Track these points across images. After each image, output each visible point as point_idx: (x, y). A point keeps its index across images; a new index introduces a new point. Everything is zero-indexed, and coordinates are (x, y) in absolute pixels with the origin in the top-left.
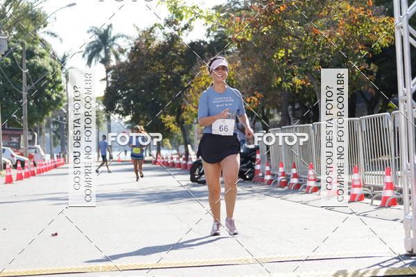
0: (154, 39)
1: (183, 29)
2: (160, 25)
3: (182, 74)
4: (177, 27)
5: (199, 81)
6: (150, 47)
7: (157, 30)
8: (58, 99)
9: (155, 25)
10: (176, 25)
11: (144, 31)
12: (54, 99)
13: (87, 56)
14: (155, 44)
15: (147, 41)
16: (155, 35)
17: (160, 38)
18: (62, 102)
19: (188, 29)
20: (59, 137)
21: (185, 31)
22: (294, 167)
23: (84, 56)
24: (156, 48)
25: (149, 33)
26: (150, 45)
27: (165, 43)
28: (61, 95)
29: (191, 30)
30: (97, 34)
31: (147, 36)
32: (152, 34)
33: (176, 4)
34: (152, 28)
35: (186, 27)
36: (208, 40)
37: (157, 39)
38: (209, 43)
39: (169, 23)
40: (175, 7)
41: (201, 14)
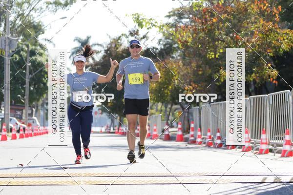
0: (121, 45)
1: (141, 39)
2: (125, 35)
4: (138, 37)
6: (118, 50)
7: (123, 38)
9: (122, 35)
10: (137, 35)
11: (114, 39)
14: (122, 48)
15: (116, 46)
16: (122, 42)
17: (125, 44)
19: (145, 39)
21: (143, 40)
22: (219, 132)
23: (70, 58)
25: (118, 40)
26: (117, 48)
29: (147, 40)
30: (80, 42)
31: (116, 42)
32: (119, 41)
33: (138, 16)
34: (120, 37)
35: (144, 37)
36: (159, 47)
37: (123, 45)
38: (159, 49)
39: (132, 34)
40: (138, 19)
41: (156, 24)
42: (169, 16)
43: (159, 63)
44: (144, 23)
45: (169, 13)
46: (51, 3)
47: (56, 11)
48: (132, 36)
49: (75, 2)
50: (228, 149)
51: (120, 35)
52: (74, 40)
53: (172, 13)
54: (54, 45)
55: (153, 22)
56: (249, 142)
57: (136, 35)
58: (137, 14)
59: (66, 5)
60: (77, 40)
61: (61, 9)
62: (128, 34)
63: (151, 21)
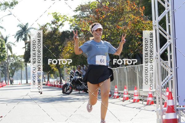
0: (47, 30)
1: (59, 26)
2: (49, 24)
3: (59, 45)
4: (57, 25)
5: (66, 49)
6: (45, 33)
7: (48, 26)
8: (4, 56)
9: (47, 24)
11: (42, 26)
12: (2, 56)
13: (16, 37)
14: (47, 32)
16: (47, 28)
17: (49, 29)
18: (5, 57)
19: (62, 25)
20: (4, 73)
21: (60, 26)
23: (15, 37)
24: (47, 34)
26: (45, 32)
27: (51, 31)
28: (5, 54)
29: (63, 26)
30: (21, 27)
31: (44, 28)
32: (45, 27)
33: (56, 14)
34: (46, 25)
35: (61, 25)
36: (71, 31)
37: (48, 30)
38: (71, 32)
39: (53, 23)
40: (56, 16)
41: (68, 19)
42: (76, 11)
43: (71, 42)
44: (60, 19)
45: (76, 8)
46: (2, 4)
47: (6, 9)
48: (54, 24)
49: (17, 3)
50: (114, 98)
51: (46, 24)
52: (18, 26)
53: (78, 9)
54: (5, 30)
55: (66, 18)
56: (127, 94)
57: (56, 24)
58: (56, 13)
59: (12, 5)
60: (19, 26)
61: (9, 8)
62: (51, 23)
63: (65, 17)
